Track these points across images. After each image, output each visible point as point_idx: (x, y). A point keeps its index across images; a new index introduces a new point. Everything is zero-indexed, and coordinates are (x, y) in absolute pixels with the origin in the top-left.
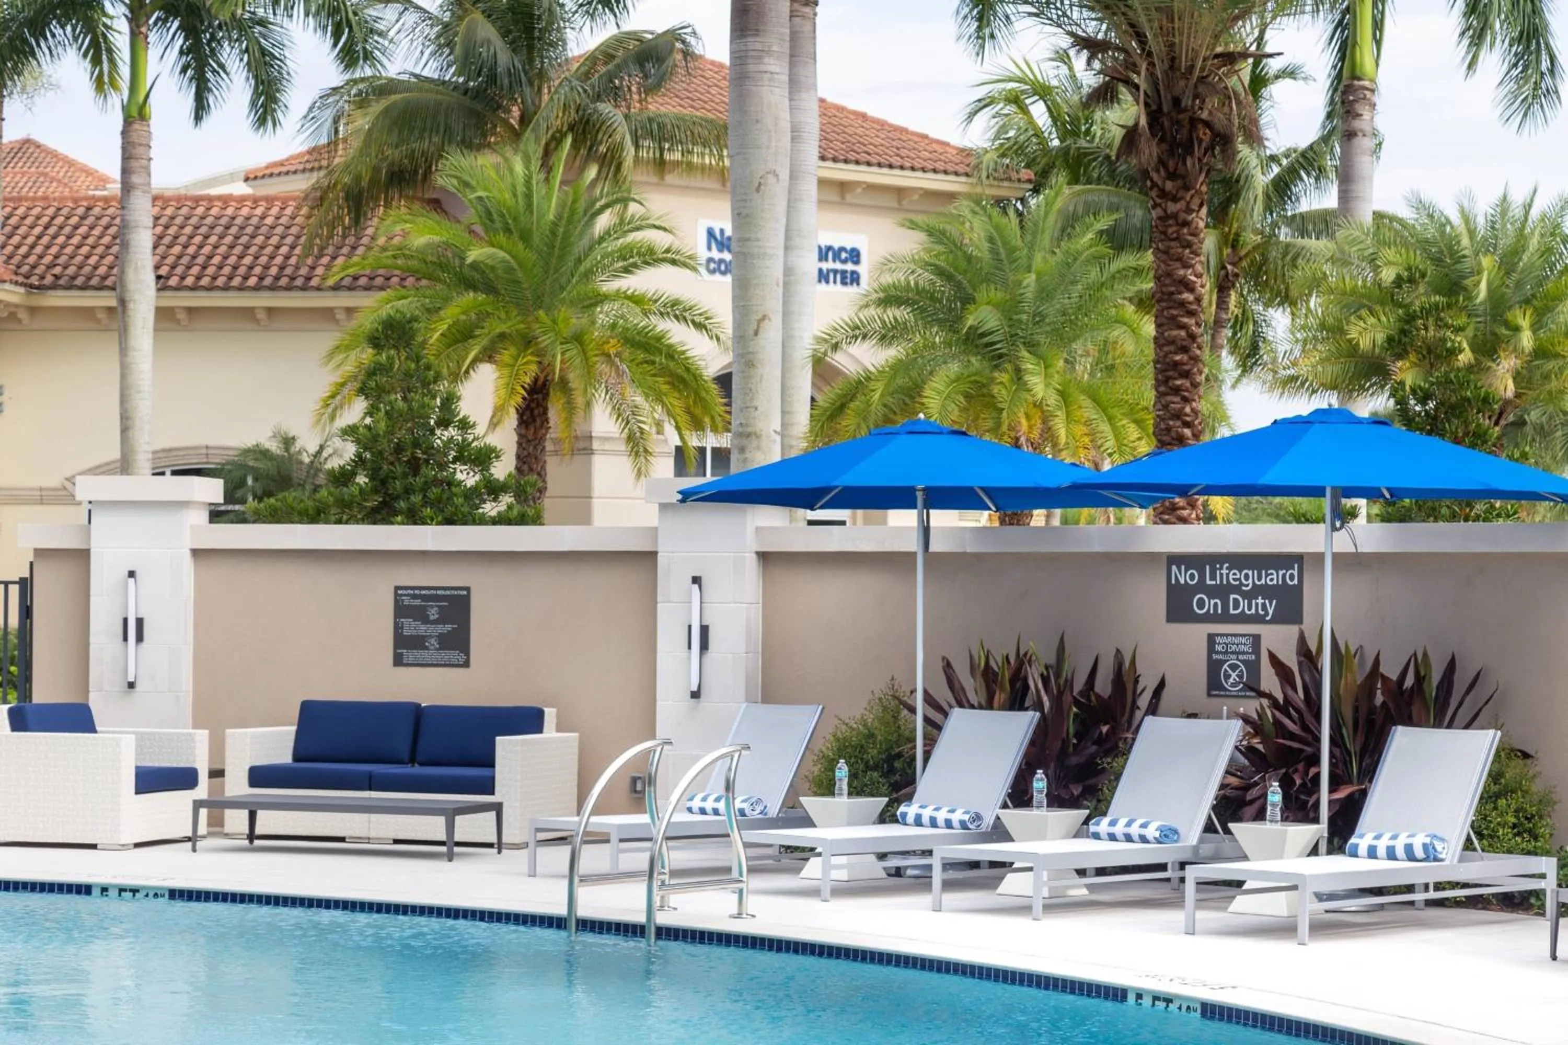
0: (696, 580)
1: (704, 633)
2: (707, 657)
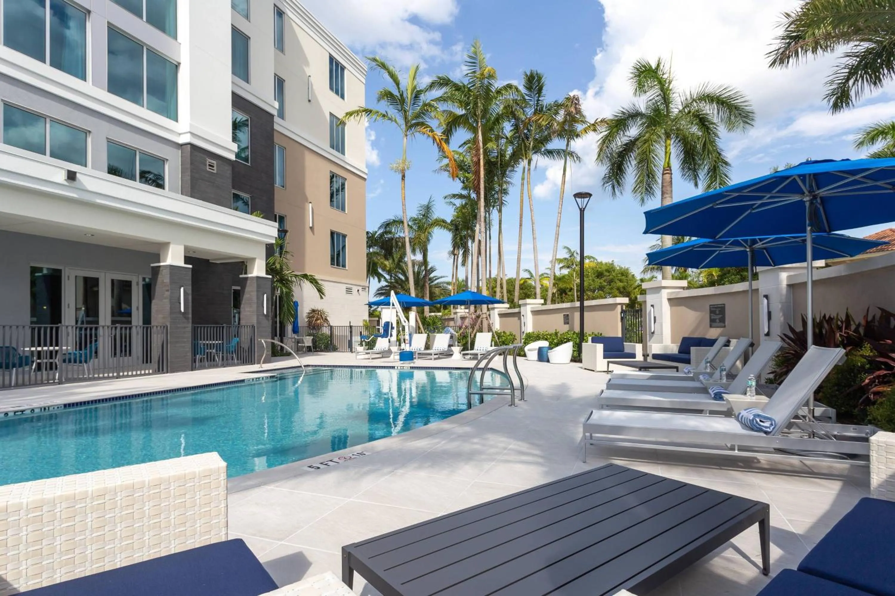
0: (766, 296)
1: (769, 314)
2: (771, 322)
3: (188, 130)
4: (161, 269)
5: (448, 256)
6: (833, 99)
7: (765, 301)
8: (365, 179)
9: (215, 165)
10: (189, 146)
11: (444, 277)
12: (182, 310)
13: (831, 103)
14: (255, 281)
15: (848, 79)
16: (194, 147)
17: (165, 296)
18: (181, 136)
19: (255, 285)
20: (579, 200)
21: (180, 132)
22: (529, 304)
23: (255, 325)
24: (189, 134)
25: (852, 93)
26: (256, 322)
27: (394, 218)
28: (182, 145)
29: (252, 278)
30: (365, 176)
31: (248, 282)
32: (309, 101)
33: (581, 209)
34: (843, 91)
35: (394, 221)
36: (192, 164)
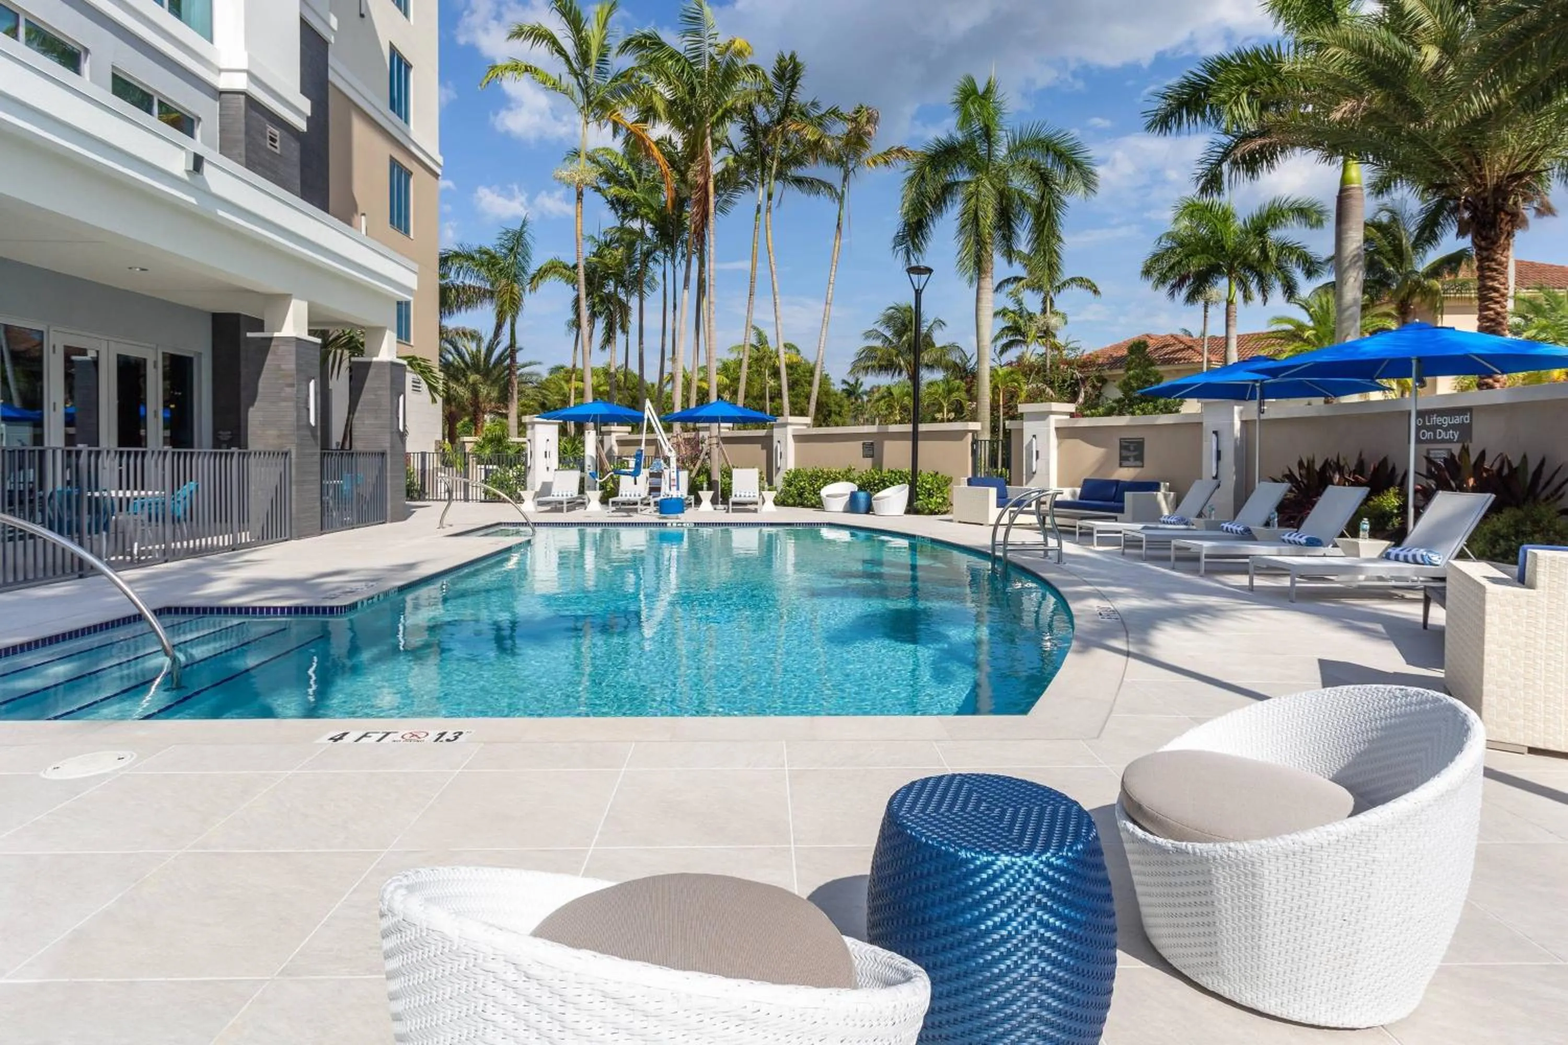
0: (1215, 433)
1: (1219, 453)
2: (1221, 463)
3: (245, 67)
4: (273, 343)
5: (566, 328)
6: (1202, 181)
7: (1214, 436)
8: (436, 175)
9: (278, 138)
10: (242, 97)
11: (535, 363)
12: (312, 421)
13: (1200, 186)
14: (388, 370)
15: (1220, 163)
16: (252, 103)
17: (283, 394)
18: (223, 74)
19: (388, 378)
20: (915, 277)
21: (222, 67)
22: (791, 424)
23: (388, 451)
24: (245, 75)
25: (1225, 178)
26: (388, 445)
27: (457, 249)
28: (222, 92)
29: (382, 364)
30: (439, 171)
31: (372, 372)
32: (362, 16)
33: (917, 291)
34: (1214, 175)
35: (457, 255)
36: (247, 133)
